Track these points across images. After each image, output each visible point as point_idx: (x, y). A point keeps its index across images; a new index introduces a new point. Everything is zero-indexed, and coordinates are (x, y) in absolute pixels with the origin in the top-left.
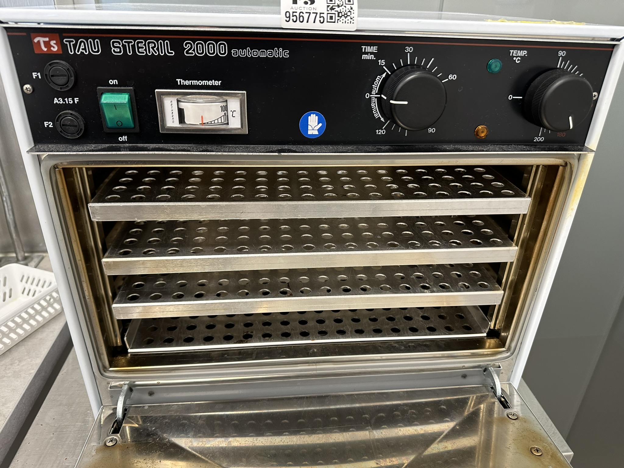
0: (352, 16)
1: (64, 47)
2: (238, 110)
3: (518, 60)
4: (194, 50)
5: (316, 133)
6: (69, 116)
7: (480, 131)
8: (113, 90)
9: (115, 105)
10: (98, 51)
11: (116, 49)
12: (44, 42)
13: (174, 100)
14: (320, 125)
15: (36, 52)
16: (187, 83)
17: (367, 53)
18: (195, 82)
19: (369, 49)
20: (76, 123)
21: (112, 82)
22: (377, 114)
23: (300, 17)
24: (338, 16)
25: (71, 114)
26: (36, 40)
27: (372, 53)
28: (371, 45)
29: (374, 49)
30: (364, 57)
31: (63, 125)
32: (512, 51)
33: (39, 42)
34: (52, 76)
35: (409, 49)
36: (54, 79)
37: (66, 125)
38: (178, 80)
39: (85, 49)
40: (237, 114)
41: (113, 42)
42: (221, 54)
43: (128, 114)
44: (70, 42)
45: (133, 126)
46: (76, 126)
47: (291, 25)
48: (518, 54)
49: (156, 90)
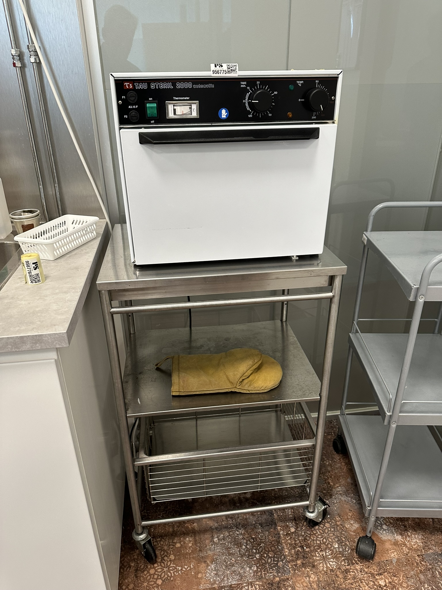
0: (236, 71)
1: (134, 86)
2: (196, 108)
3: (300, 85)
4: (180, 86)
5: (225, 117)
6: (133, 113)
7: (289, 115)
8: (151, 102)
9: (152, 108)
10: (146, 88)
11: (152, 87)
12: (128, 84)
13: (172, 105)
14: (227, 113)
15: (124, 88)
16: (177, 98)
17: (243, 85)
18: (180, 98)
19: (243, 83)
20: (136, 116)
21: (150, 99)
22: (248, 109)
23: (218, 72)
24: (231, 71)
25: (135, 112)
26: (125, 84)
27: (244, 85)
28: (244, 81)
29: (245, 83)
30: (242, 86)
31: (132, 116)
32: (297, 81)
33: (126, 84)
34: (130, 97)
35: (258, 83)
36: (130, 98)
37: (133, 116)
38: (174, 98)
39: (142, 87)
40: (195, 110)
41: (152, 84)
42: (190, 87)
43: (156, 112)
44: (136, 84)
45: (156, 116)
46: (136, 117)
47: (215, 75)
48: (300, 83)
49: (166, 102)
